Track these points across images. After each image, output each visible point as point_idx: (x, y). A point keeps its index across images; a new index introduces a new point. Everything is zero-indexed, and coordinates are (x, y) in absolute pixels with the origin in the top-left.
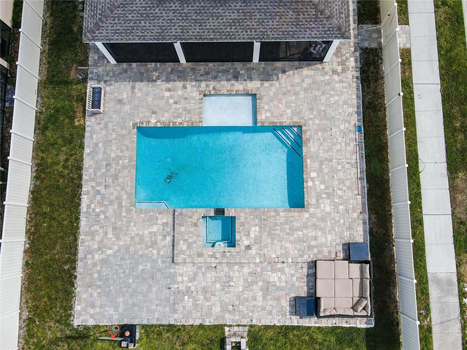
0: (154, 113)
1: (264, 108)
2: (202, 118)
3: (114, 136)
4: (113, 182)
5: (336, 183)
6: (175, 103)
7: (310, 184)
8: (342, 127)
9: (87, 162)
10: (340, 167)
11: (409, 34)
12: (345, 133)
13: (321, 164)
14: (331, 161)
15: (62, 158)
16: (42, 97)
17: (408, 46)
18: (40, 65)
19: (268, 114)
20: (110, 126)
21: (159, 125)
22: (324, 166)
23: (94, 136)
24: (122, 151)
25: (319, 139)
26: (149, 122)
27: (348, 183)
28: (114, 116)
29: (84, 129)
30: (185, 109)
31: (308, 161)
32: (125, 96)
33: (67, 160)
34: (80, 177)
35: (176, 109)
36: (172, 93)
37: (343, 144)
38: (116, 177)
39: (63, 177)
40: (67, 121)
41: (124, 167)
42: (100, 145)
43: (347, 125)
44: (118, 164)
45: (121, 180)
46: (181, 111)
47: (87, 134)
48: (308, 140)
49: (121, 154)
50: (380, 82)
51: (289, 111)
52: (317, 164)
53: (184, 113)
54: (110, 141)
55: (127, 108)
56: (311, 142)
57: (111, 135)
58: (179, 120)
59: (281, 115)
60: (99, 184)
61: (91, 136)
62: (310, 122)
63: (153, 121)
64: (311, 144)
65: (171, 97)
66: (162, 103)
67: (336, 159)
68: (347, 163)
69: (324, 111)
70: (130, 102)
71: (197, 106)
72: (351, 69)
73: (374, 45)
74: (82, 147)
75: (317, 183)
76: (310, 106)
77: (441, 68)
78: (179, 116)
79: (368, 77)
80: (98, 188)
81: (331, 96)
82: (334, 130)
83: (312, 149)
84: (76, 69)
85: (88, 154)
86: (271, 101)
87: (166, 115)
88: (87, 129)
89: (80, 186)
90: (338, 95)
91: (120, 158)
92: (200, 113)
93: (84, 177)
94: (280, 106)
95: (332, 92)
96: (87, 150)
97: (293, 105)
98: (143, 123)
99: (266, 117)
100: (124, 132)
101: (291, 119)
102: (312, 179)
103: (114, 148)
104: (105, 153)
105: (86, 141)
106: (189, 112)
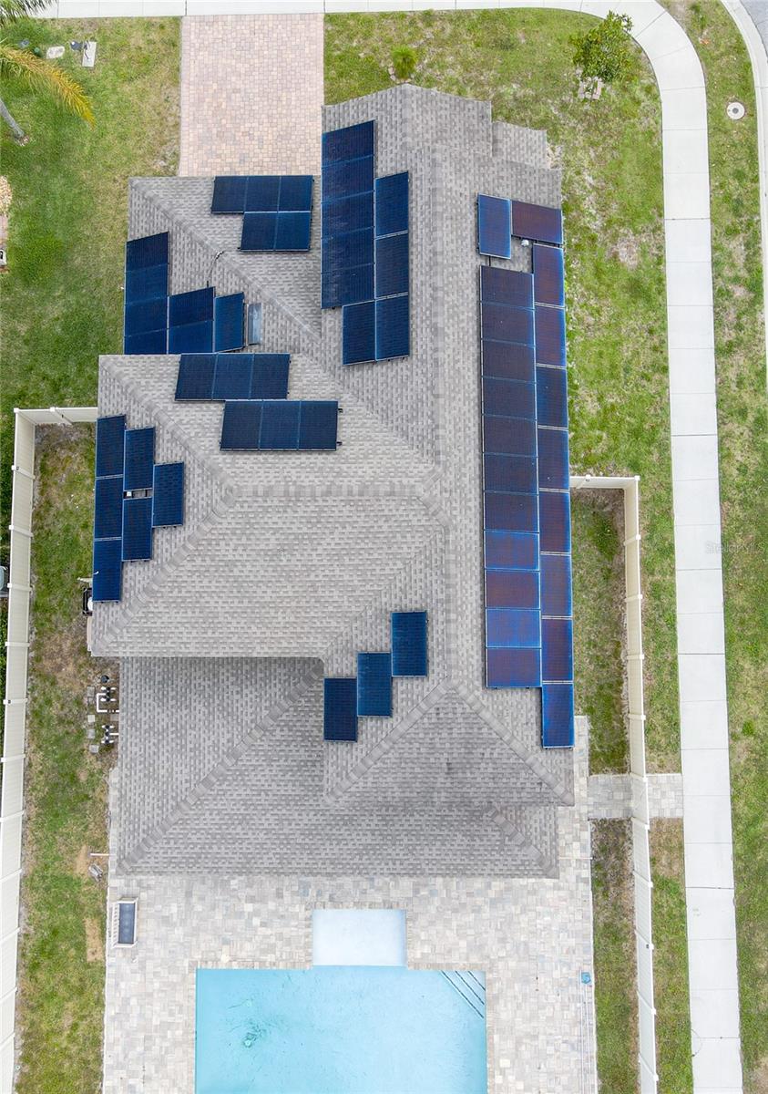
0: (226, 942)
1: (418, 936)
2: (310, 954)
3: (157, 985)
4: (157, 1072)
5: (543, 1079)
6: (263, 924)
7: (499, 1079)
8: (556, 974)
9: (110, 1034)
10: (550, 1050)
11: (679, 790)
12: (561, 986)
13: (518, 1043)
14: (535, 1037)
15: (67, 1021)
16: (27, 906)
17: (678, 814)
18: (23, 845)
19: (427, 949)
20: (150, 966)
21: (235, 966)
22: (523, 1048)
23: (122, 985)
24: (171, 1014)
25: (515, 997)
26: (217, 960)
27: (564, 1079)
28: (156, 947)
29: (103, 970)
30: (280, 937)
31: (496, 1037)
32: (174, 909)
33: (75, 1027)
34: (99, 1059)
35: (266, 937)
36: (257, 906)
37: (558, 1007)
38: (161, 1062)
39: (70, 1057)
40: (73, 952)
41: (176, 1044)
42: (133, 1001)
43: (565, 970)
44: (164, 1038)
45: (170, 1067)
46: (273, 940)
47: (109, 981)
48: (496, 998)
49: (170, 1020)
50: (627, 884)
51: (463, 944)
52: (510, 1044)
53: (279, 944)
54: (150, 995)
55: (179, 932)
56: (501, 1002)
57: (152, 983)
58: (270, 958)
59: (449, 952)
60: (132, 1074)
61: (117, 985)
62: (501, 965)
63: (225, 958)
64: (500, 1006)
65: (256, 913)
66: (241, 924)
67: (545, 1034)
68: (565, 1042)
69: (526, 944)
70: (183, 922)
71: (302, 932)
72: (574, 865)
73: (617, 814)
74: (100, 1002)
75: (511, 1078)
76: (500, 935)
77: (737, 857)
78: (271, 949)
79: (605, 875)
80: (131, 1082)
81: (539, 914)
82: (542, 980)
83: (504, 1016)
84: (87, 855)
85: (113, 1019)
86: (432, 923)
87: (248, 946)
88: (108, 971)
89: (98, 1076)
90: (550, 914)
91: (170, 1025)
92: (308, 945)
93: (107, 1061)
94: (448, 933)
95: (539, 908)
96: (109, 1012)
97: (470, 932)
98: (206, 962)
99: (422, 954)
100: (174, 978)
101: (467, 959)
102: (503, 1072)
103: (158, 1008)
104: (141, 1016)
105: (108, 993)
106: (288, 942)
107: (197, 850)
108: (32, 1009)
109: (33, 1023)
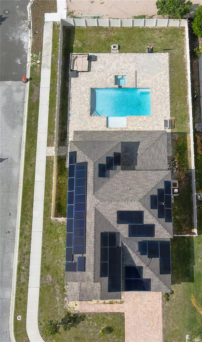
0: (145, 121)
1: (104, 122)
3: (159, 112)
4: (159, 97)
5: (79, 96)
6: (137, 124)
7: (88, 96)
8: (75, 116)
9: (168, 103)
10: (77, 102)
11: (47, 153)
12: (75, 113)
13: (84, 103)
14: (80, 104)
15: (178, 106)
16: (188, 128)
17: (48, 147)
18: (190, 140)
19: (102, 120)
20: (161, 116)
21: (143, 116)
22: (83, 102)
23: (167, 112)
24: (156, 107)
25: (84, 111)
26: (147, 117)
27: (75, 97)
28: (160, 120)
31: (88, 104)
32: (156, 127)
33: (176, 105)
34: (171, 99)
35: (137, 122)
36: (138, 128)
37: (76, 110)
39: (177, 99)
40: (178, 119)
41: (155, 102)
42: (164, 109)
43: (74, 116)
44: (157, 103)
45: (156, 97)
46: (135, 121)
47: (169, 113)
48: (88, 111)
49: (156, 106)
50: (60, 133)
51: (95, 121)
52: (86, 103)
53: (134, 121)
54: (160, 111)
55: (155, 123)
56: (87, 110)
57: (160, 113)
58: (135, 118)
59: (97, 120)
60: (163, 96)
61: (168, 112)
62: (87, 117)
63: (145, 118)
64: (87, 109)
66: (142, 124)
67: (78, 105)
68: (74, 103)
69: (82, 121)
70: (154, 125)
71: (128, 123)
72: (71, 137)
73: (61, 147)
74: (171, 109)
75: (86, 96)
76: (87, 123)
77: (36, 139)
78: (135, 120)
79: (64, 135)
80: (164, 95)
81: (79, 127)
82: (79, 114)
83: (87, 108)
84: (176, 138)
85: (168, 106)
86: (101, 125)
87: (140, 120)
88: (170, 115)
89: (170, 96)
90: (76, 127)
91: (156, 105)
92: (127, 120)
93: (169, 98)
94: (98, 123)
96: (169, 107)
97: (93, 123)
98: (149, 117)
99: (103, 119)
100: (156, 114)
101: (94, 118)
102: (87, 97)
103: (159, 108)
104: (162, 107)
105: (169, 111)
106: (132, 121)
107: (149, 136)
108: (185, 108)
109: (185, 105)
